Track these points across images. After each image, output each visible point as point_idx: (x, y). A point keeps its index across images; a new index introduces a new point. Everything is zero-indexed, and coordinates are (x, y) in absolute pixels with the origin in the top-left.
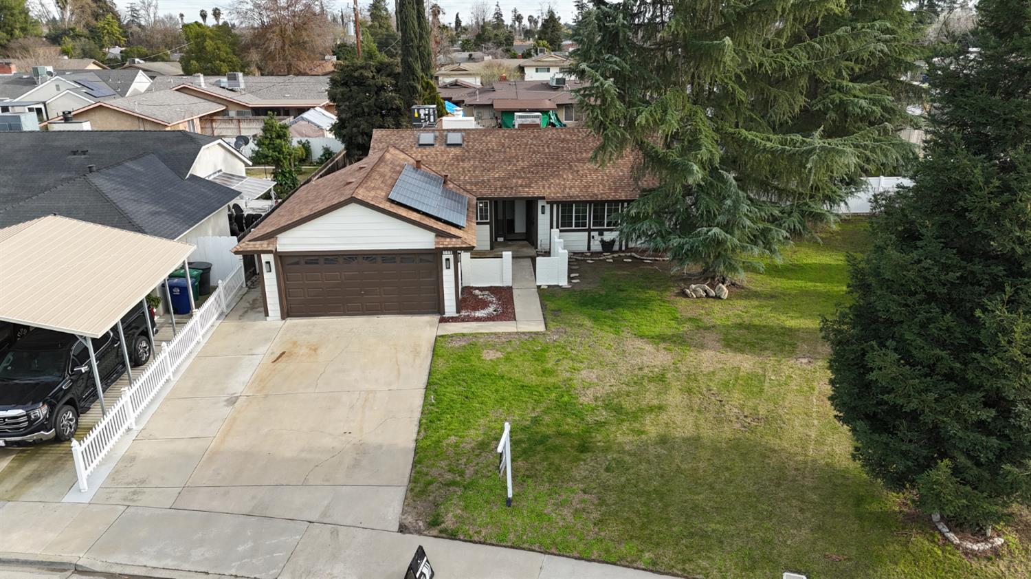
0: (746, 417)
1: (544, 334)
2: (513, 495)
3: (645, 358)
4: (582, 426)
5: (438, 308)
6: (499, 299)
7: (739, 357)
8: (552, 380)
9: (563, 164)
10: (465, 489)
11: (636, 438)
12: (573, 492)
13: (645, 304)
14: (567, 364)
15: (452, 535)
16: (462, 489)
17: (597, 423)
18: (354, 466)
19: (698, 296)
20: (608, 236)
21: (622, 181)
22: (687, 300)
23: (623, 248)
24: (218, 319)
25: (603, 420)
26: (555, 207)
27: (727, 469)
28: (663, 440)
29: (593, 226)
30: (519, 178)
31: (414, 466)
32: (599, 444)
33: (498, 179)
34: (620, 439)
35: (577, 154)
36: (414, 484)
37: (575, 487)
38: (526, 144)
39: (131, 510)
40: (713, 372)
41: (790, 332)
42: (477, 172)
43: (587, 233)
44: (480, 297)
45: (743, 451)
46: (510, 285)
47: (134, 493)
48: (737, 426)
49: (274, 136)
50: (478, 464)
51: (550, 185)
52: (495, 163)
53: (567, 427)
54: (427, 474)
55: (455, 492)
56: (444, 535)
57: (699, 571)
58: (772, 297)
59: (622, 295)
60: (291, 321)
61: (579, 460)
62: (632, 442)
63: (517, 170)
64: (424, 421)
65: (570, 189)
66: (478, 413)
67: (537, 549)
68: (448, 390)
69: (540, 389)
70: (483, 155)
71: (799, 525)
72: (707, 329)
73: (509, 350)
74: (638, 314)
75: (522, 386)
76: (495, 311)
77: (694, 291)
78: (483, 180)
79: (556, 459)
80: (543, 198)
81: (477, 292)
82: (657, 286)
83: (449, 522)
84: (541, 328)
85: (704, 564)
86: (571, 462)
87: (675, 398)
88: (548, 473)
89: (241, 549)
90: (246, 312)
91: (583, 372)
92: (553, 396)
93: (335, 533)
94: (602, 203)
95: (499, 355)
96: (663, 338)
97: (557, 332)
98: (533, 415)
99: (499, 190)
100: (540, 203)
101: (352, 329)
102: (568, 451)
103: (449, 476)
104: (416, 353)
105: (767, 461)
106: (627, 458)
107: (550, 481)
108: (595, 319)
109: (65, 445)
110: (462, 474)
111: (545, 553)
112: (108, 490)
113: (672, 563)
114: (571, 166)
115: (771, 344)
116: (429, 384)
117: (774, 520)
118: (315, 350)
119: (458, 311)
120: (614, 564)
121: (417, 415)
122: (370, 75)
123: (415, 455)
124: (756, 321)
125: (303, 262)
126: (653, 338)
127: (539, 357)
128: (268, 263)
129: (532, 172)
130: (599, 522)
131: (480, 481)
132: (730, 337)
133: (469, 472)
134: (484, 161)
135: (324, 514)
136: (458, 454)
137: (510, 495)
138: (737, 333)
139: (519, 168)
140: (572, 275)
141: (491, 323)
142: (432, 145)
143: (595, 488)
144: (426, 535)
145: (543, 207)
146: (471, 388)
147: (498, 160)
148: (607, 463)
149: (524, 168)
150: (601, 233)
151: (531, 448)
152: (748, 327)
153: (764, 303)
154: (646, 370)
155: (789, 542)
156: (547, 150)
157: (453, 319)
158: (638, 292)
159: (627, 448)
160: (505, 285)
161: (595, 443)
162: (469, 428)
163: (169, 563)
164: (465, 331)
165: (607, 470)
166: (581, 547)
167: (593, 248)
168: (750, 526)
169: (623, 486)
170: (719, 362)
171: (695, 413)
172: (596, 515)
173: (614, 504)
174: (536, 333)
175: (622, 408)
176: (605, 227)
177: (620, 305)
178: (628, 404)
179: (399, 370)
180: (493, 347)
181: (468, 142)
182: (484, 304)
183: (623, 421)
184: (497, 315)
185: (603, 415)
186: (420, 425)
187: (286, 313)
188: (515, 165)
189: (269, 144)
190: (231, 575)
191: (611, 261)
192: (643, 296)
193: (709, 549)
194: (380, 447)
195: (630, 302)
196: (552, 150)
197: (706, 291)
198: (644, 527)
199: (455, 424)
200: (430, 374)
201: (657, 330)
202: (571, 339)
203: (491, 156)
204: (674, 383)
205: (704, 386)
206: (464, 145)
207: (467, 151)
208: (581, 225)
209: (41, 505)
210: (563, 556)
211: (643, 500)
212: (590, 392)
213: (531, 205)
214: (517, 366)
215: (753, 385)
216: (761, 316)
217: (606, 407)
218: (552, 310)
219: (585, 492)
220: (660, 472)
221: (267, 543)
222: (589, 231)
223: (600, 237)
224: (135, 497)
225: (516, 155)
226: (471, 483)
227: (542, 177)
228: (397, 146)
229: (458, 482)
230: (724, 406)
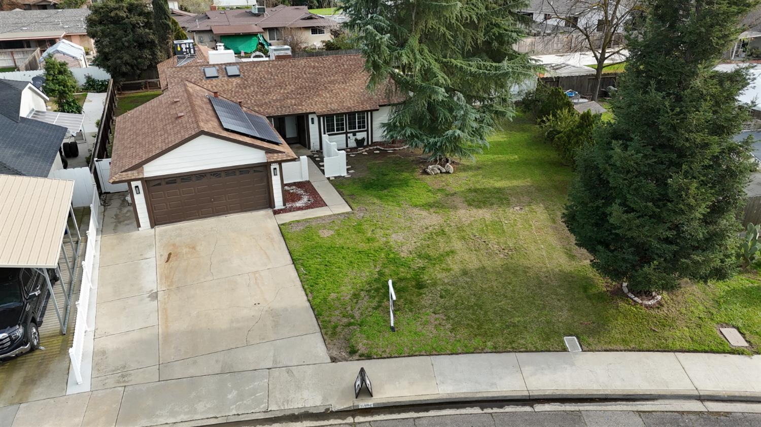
0: (503, 249)
1: (352, 213)
2: (394, 324)
3: (426, 220)
4: (412, 272)
5: (270, 204)
6: (306, 191)
7: (481, 211)
8: (376, 244)
9: (320, 85)
10: (360, 326)
11: (448, 274)
12: (427, 315)
13: (405, 183)
14: (379, 233)
15: (368, 357)
17: (419, 268)
18: (276, 326)
19: (436, 173)
20: (360, 136)
21: (364, 96)
22: (430, 177)
23: (370, 144)
24: (97, 235)
25: (422, 266)
26: (322, 118)
27: (510, 284)
28: (465, 273)
29: (349, 129)
30: (292, 98)
31: (317, 319)
32: (428, 282)
33: (277, 100)
34: (439, 276)
35: (327, 78)
36: (324, 330)
37: (428, 312)
38: (288, 72)
39: (127, 389)
40: (471, 224)
41: (499, 190)
42: (259, 97)
43: (345, 135)
44: (292, 191)
45: (513, 271)
46: (308, 179)
47: (123, 376)
48: (502, 256)
49: (56, 73)
50: (359, 309)
51: (316, 103)
52: (270, 88)
53: (403, 274)
54: (330, 322)
55: (355, 329)
56: (363, 358)
57: (521, 347)
58: (479, 168)
59: (388, 178)
60: (160, 229)
61: (421, 294)
62: (447, 277)
63: (288, 93)
64: (306, 286)
65: (331, 104)
66: (340, 275)
67: (425, 354)
68: (310, 262)
69: (372, 252)
70: (260, 82)
71: (561, 310)
72: (452, 195)
73: (336, 228)
74: (405, 190)
75: (360, 252)
76: (308, 201)
77: (433, 170)
78: (265, 102)
80: (312, 113)
81: (287, 188)
82: (407, 169)
83: (362, 348)
84: (348, 209)
85: (522, 341)
86: (418, 296)
87: (457, 245)
88: (407, 306)
89: (230, 396)
90: (116, 226)
91: (393, 236)
92: (383, 255)
93: (290, 372)
94: (354, 113)
95: (332, 232)
96: (429, 205)
97: (361, 210)
98: (377, 270)
99: (280, 109)
100: (310, 117)
101: (211, 228)
102: (412, 289)
103: (345, 320)
104: (271, 240)
105: (528, 274)
106: (449, 287)
107: (411, 311)
108: (380, 198)
109: (36, 353)
110: (353, 317)
111: (430, 355)
112: (100, 378)
113: (505, 345)
114: (325, 87)
115: (494, 200)
116: (294, 261)
117: (547, 309)
118: (194, 248)
119: (284, 205)
120: (473, 353)
121: (298, 283)
122: (124, 15)
123: (313, 310)
124: (478, 186)
125: (164, 183)
126: (423, 206)
127: (359, 230)
128: (137, 188)
129: (300, 94)
130: (453, 330)
132: (468, 199)
133: (357, 314)
134: (262, 88)
135: (275, 361)
136: (342, 305)
137: (392, 325)
138: (471, 196)
139: (289, 91)
140: (348, 167)
141: (311, 210)
142: (217, 77)
143: (440, 310)
144: (351, 360)
145: (312, 119)
146: (325, 259)
147: (271, 86)
148: (439, 293)
149: (292, 91)
150: (354, 135)
152: (476, 191)
153: (476, 172)
154: (431, 229)
155: (560, 320)
156: (305, 76)
157: (283, 211)
158: (397, 175)
159: (446, 281)
160: (304, 180)
161: (425, 281)
162: (340, 286)
164: (297, 219)
165: (441, 297)
166: (450, 347)
167: (350, 145)
168: (536, 315)
169: (456, 305)
170: (471, 216)
171: (475, 252)
172: (449, 326)
173: (456, 317)
174: (347, 213)
175: (429, 256)
176: (357, 130)
177: (391, 186)
178: (432, 253)
179: (266, 253)
180: (324, 227)
181: (244, 73)
182: (299, 198)
183: (434, 264)
184: (312, 204)
185: (421, 263)
186: (305, 290)
187: (155, 222)
188: (285, 89)
189: (53, 80)
190: (235, 415)
191: (366, 153)
192: (402, 177)
193: (521, 333)
194: (286, 310)
195: (395, 183)
196: (308, 76)
197: (439, 169)
198: (479, 327)
199: (329, 286)
200: (290, 253)
201: (423, 201)
202: (373, 214)
203: (265, 83)
204: (452, 235)
205: (470, 234)
206: (242, 76)
207: (245, 80)
208: (340, 128)
209: (52, 401)
210: (441, 354)
211: (471, 311)
212: (404, 248)
213: (301, 118)
214: (348, 238)
215: (497, 227)
216: (478, 182)
217: (420, 256)
218: (348, 195)
219: (435, 313)
220: (472, 292)
221: (247, 388)
222: (346, 133)
223: (354, 137)
224: (126, 379)
225: (284, 81)
226: (362, 322)
227: (308, 97)
228: (189, 80)
229: (353, 323)
230: (488, 244)
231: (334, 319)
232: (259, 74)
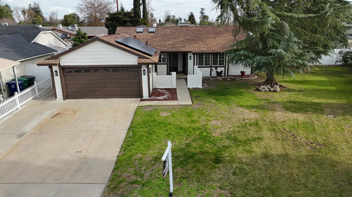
0: (311, 143)
1: (192, 105)
2: (174, 190)
3: (245, 115)
4: (215, 148)
5: (140, 96)
6: (170, 93)
7: (295, 115)
9: (199, 39)
10: (143, 186)
11: (249, 155)
12: (212, 188)
13: (239, 94)
16: (141, 186)
17: (224, 146)
18: (77, 171)
19: (266, 90)
20: (219, 70)
21: (226, 45)
22: (261, 92)
23: (226, 75)
24: (32, 100)
25: (227, 145)
26: (196, 56)
27: (312, 174)
28: (266, 156)
29: (213, 65)
30: (180, 44)
31: (113, 171)
32: (226, 158)
33: (171, 44)
34: (239, 155)
35: (205, 36)
36: (111, 183)
37: (214, 185)
38: (183, 32)
40: (284, 122)
41: (316, 104)
42: (161, 42)
43: (210, 68)
44: (161, 92)
45: (318, 163)
46: (175, 87)
48: (309, 148)
50: (152, 170)
51: (193, 47)
52: (169, 39)
53: (206, 149)
54: (120, 176)
55: (136, 188)
58: (301, 91)
59: (228, 91)
61: (215, 167)
62: (247, 157)
63: (179, 41)
64: (124, 146)
65: (202, 48)
66: (155, 142)
68: (140, 130)
69: (190, 129)
70: (164, 36)
72: (274, 103)
73: (174, 112)
74: (237, 97)
75: (181, 128)
76: (168, 97)
77: (263, 88)
78: (164, 45)
79: (201, 167)
80: (190, 52)
81: (160, 90)
82: (245, 87)
84: (190, 103)
86: (211, 169)
87: (266, 134)
88: (196, 176)
91: (213, 121)
92: (198, 133)
94: (217, 54)
95: (169, 114)
96: (253, 107)
97: (198, 104)
98: (186, 142)
99: (170, 49)
100: (189, 55)
101: (96, 104)
102: (208, 162)
103: (134, 178)
104: (126, 113)
106: (245, 167)
107: (198, 181)
108: (217, 100)
110: (142, 176)
114: (202, 40)
115: (310, 109)
116: (130, 127)
118: (75, 112)
119: (150, 97)
121: (121, 142)
123: (115, 165)
124: (297, 100)
125: (73, 71)
126: (247, 107)
127: (189, 115)
128: (56, 71)
129: (186, 42)
131: (153, 181)
132: (287, 106)
133: (146, 175)
134: (165, 38)
136: (140, 164)
137: (172, 190)
138: (290, 105)
139: (180, 40)
140: (204, 84)
141: (166, 101)
142: (142, 32)
143: (227, 186)
145: (190, 57)
146: (153, 129)
147: (170, 38)
148: (233, 170)
149: (182, 41)
150: (216, 69)
151: (186, 160)
152: (295, 102)
153: (298, 93)
154: (247, 121)
156: (192, 34)
157: (147, 100)
158: (236, 90)
159: (244, 161)
160: (173, 87)
161: (224, 157)
162: (149, 149)
164: (152, 104)
165: (234, 174)
167: (213, 75)
169: (246, 185)
170: (285, 117)
171: (281, 141)
174: (188, 105)
175: (237, 139)
176: (218, 66)
177: (228, 94)
178: (240, 137)
179: (116, 121)
180: (166, 111)
181: (158, 31)
182: (163, 94)
183: (239, 145)
185: (227, 143)
186: (122, 148)
187: (66, 97)
188: (178, 39)
191: (221, 79)
192: (239, 91)
194: (96, 160)
195: (233, 93)
196: (194, 34)
197: (269, 88)
199: (142, 147)
200: (132, 123)
201: (249, 104)
202: (205, 108)
203: (167, 36)
204: (264, 127)
205: (281, 128)
206: (156, 33)
207: (157, 34)
208: (207, 65)
212: (218, 131)
213: (185, 55)
214: (178, 119)
216: (298, 98)
217: (228, 138)
218: (195, 97)
219: (221, 188)
220: (268, 175)
222: (211, 67)
223: (216, 70)
225: (179, 36)
226: (147, 182)
227: (190, 44)
228: (127, 33)
229: (139, 182)
230: (296, 137)
231: (124, 176)
232: (166, 32)
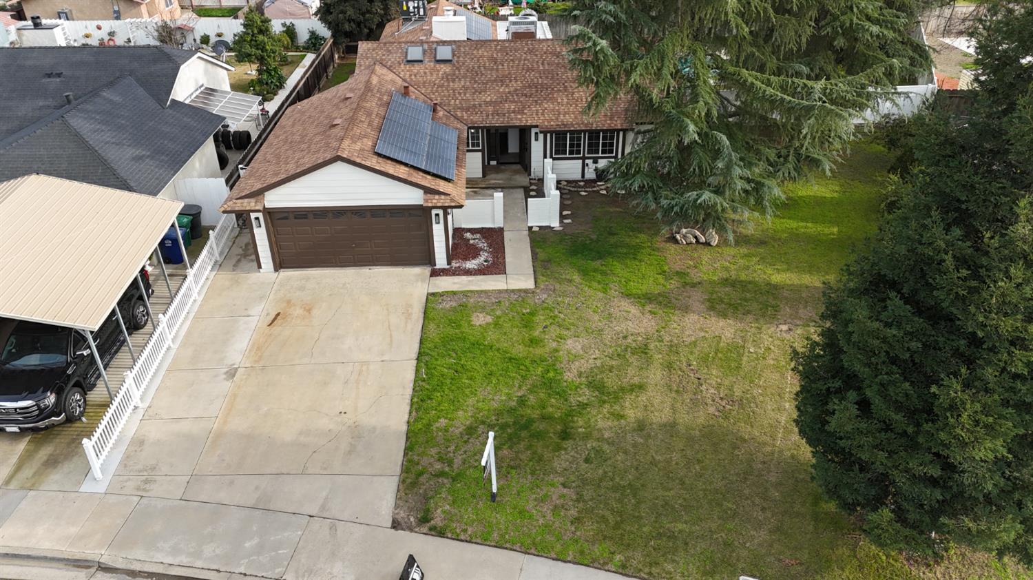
0: (721, 399)
1: (533, 292)
2: (498, 489)
3: (630, 323)
4: (565, 408)
5: (429, 259)
6: (490, 246)
7: (722, 323)
8: (539, 351)
9: (558, 84)
10: (454, 480)
11: (616, 423)
12: (552, 485)
13: (633, 253)
14: (554, 331)
15: (441, 533)
16: (451, 480)
17: (580, 404)
18: (350, 453)
19: (688, 242)
20: (602, 164)
22: (677, 247)
24: (211, 271)
25: (585, 402)
26: (549, 135)
27: (699, 461)
28: (641, 427)
30: (514, 102)
31: (405, 454)
32: (580, 430)
33: (490, 103)
34: (601, 424)
35: (572, 73)
36: (406, 475)
37: (556, 480)
38: (520, 60)
39: (144, 501)
40: (695, 343)
41: (773, 290)
42: (468, 95)
43: (581, 161)
44: (471, 242)
45: (716, 440)
46: (502, 226)
47: (146, 482)
48: (712, 410)
49: (256, 31)
50: (465, 452)
51: (544, 111)
52: (486, 84)
53: (551, 409)
54: (418, 464)
55: (444, 484)
56: (433, 533)
57: (663, 575)
58: (762, 243)
59: (613, 240)
60: (286, 274)
61: (561, 448)
62: (611, 428)
63: (509, 92)
64: (415, 400)
65: (564, 115)
66: (467, 391)
67: (518, 549)
68: (439, 362)
69: (527, 363)
70: (474, 74)
71: (759, 525)
72: (694, 285)
73: (499, 313)
74: (627, 266)
75: (510, 359)
76: (485, 261)
77: (685, 237)
78: (474, 105)
79: (539, 446)
80: (536, 126)
81: (468, 235)
82: (649, 228)
83: (438, 521)
84: (531, 284)
85: (670, 567)
86: (554, 451)
87: (655, 375)
88: (531, 463)
89: (247, 545)
90: (239, 261)
91: (569, 342)
92: (539, 371)
93: (333, 528)
94: (597, 132)
95: (489, 319)
96: (649, 299)
97: (546, 290)
98: (519, 394)
99: (490, 117)
100: (533, 131)
101: (344, 284)
102: (551, 437)
103: (438, 466)
104: (408, 316)
105: (736, 452)
106: (606, 447)
107: (533, 473)
108: (584, 273)
109: (76, 425)
110: (450, 463)
111: (526, 553)
112: (121, 478)
113: (640, 566)
114: (566, 87)
115: (755, 306)
116: (421, 355)
117: (737, 520)
118: (309, 311)
119: (449, 263)
120: (588, 566)
121: (409, 391)
123: (407, 441)
124: (743, 277)
125: (291, 216)
126: (639, 298)
127: (527, 322)
128: (257, 218)
129: (526, 96)
130: (577, 521)
131: (468, 473)
132: (714, 296)
133: (457, 461)
134: (476, 82)
135: (323, 507)
136: (448, 441)
137: (495, 490)
138: (722, 291)
139: (512, 89)
140: (565, 213)
141: (482, 277)
142: (421, 61)
143: (574, 482)
144: (416, 532)
145: (537, 135)
146: (460, 360)
147: (489, 80)
148: (587, 453)
149: (516, 90)
150: (595, 162)
151: (516, 434)
152: (734, 284)
153: (753, 250)
154: (630, 340)
155: (748, 545)
156: (541, 68)
157: (444, 272)
158: (629, 236)
159: (606, 435)
160: (496, 226)
161: (577, 428)
162: (457, 409)
163: (184, 560)
164: (455, 288)
165: (587, 460)
166: (558, 547)
167: (587, 176)
168: (714, 526)
169: (601, 480)
170: (702, 329)
171: (674, 395)
172: (573, 513)
173: (591, 500)
174: (526, 291)
175: (604, 387)
176: (600, 155)
177: (610, 254)
178: (611, 382)
179: (391, 336)
180: (483, 309)
181: (458, 57)
182: (473, 252)
183: (604, 402)
184: (488, 267)
185: (586, 395)
186: (412, 405)
187: (279, 265)
188: (507, 86)
189: (251, 40)
190: (241, 574)
191: (605, 192)
192: (635, 241)
193: (675, 550)
194: (374, 429)
195: (620, 250)
196: (546, 67)
197: (696, 237)
198: (617, 526)
199: (445, 404)
200: (421, 342)
201: (644, 288)
202: (560, 299)
203: (482, 75)
204: (656, 357)
205: (684, 360)
206: (454, 61)
207: (457, 68)
208: (575, 149)
209: (61, 494)
210: (542, 556)
211: (618, 495)
212: (575, 366)
213: (524, 133)
214: (505, 334)
215: (730, 357)
216: (747, 268)
217: (590, 385)
218: (542, 261)
219: (564, 485)
220: (635, 463)
221: (272, 538)
222: (584, 158)
223: (595, 165)
224: (147, 486)
225: (509, 74)
226: (459, 475)
227: (536, 101)
228: (384, 63)
229: (447, 473)
230: (701, 385)
231: (425, 461)
232: (478, 60)
